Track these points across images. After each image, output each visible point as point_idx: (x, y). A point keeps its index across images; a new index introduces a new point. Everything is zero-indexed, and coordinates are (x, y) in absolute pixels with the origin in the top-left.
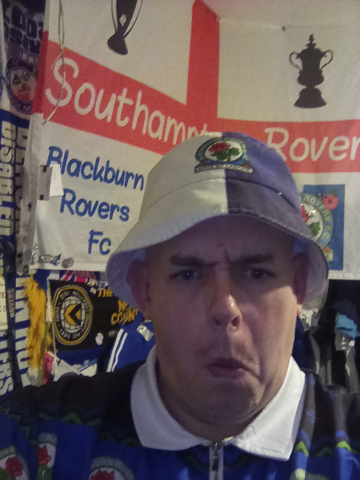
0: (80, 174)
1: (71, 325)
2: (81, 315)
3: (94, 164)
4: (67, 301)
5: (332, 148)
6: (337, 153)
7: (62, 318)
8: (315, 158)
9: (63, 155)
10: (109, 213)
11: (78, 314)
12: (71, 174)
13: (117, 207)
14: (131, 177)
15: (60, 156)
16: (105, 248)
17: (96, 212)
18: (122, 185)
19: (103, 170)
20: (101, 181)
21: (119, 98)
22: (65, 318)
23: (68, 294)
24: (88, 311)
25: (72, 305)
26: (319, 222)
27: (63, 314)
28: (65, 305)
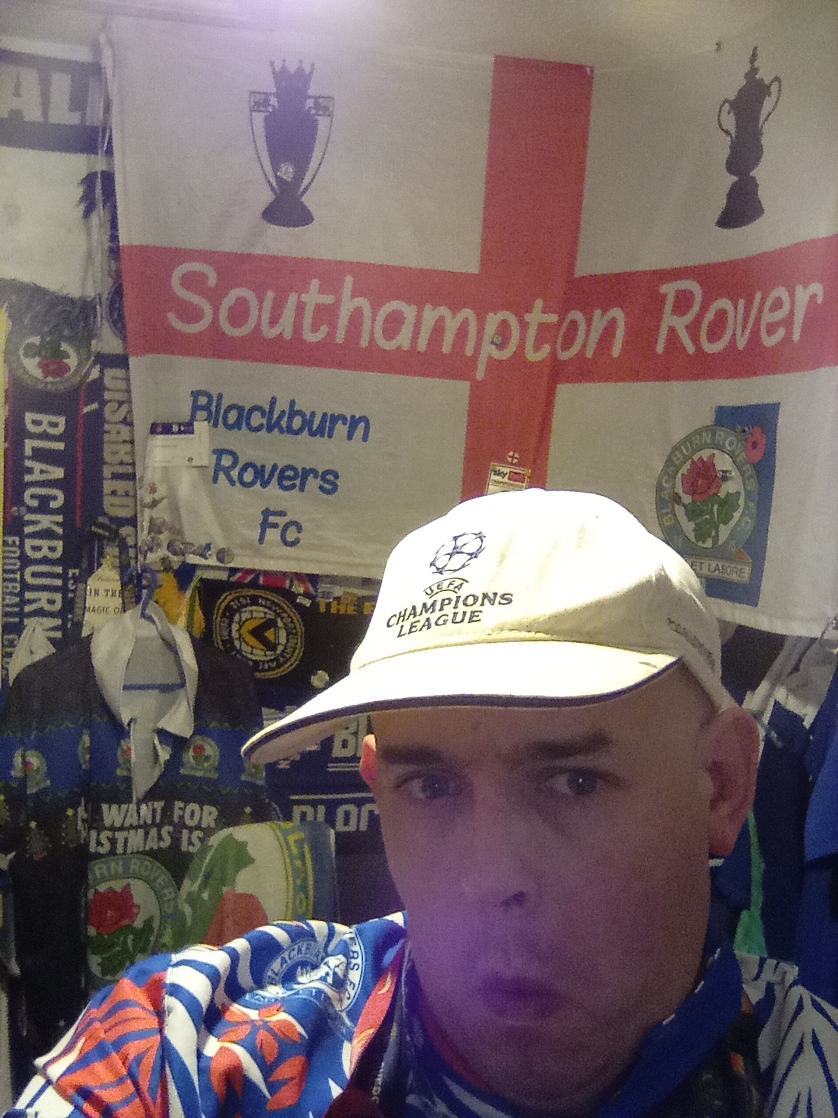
0: (244, 426)
1: (252, 647)
2: (277, 637)
3: (266, 407)
4: (245, 612)
5: (766, 317)
6: (771, 329)
7: (235, 635)
8: (741, 343)
11: (269, 634)
12: (229, 427)
13: (314, 471)
14: (340, 422)
15: (209, 403)
16: (291, 536)
17: (274, 481)
18: (322, 436)
19: (284, 416)
20: (281, 431)
21: (304, 297)
22: (240, 635)
23: (249, 602)
24: (294, 631)
25: (255, 618)
26: (738, 493)
27: (238, 630)
28: (240, 617)
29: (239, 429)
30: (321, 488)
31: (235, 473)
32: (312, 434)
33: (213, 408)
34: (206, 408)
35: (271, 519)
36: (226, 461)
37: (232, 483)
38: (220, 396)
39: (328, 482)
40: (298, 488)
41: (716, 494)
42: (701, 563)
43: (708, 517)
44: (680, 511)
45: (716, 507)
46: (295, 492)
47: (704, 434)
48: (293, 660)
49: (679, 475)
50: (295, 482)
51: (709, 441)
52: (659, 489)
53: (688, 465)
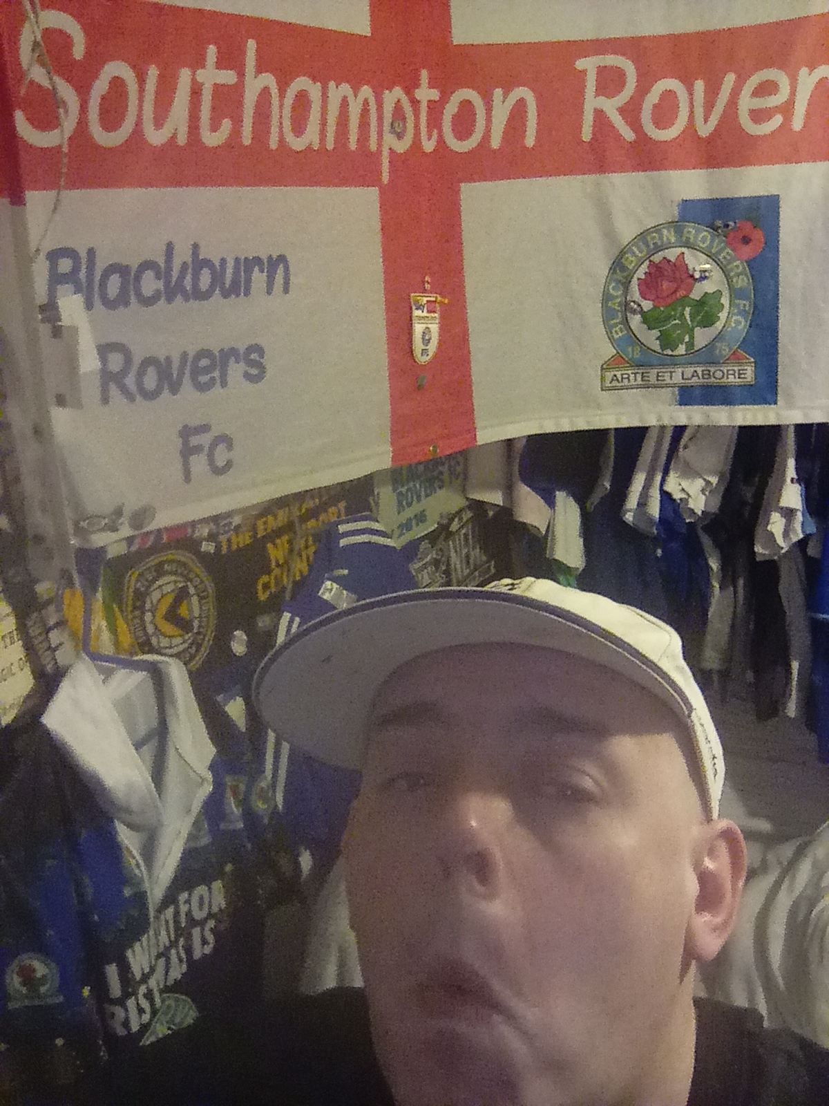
0: (133, 299)
1: (169, 637)
2: (190, 610)
3: (161, 261)
4: (154, 590)
5: (746, 102)
6: (758, 116)
7: (150, 630)
8: (704, 130)
9: (84, 261)
10: (216, 374)
11: (183, 611)
12: (110, 304)
13: (233, 351)
14: (256, 269)
15: (76, 269)
16: (221, 458)
17: (187, 380)
18: (238, 295)
19: (187, 269)
20: (187, 299)
21: (201, 75)
22: (156, 628)
23: (155, 574)
24: (205, 594)
25: (166, 594)
26: (720, 292)
27: (151, 622)
28: (152, 602)
29: (127, 304)
30: (247, 376)
31: (130, 381)
32: (226, 295)
33: (82, 275)
34: (71, 277)
35: (194, 441)
36: (115, 363)
37: (131, 398)
38: (91, 252)
39: (252, 363)
40: (219, 381)
41: (686, 296)
42: (671, 372)
43: (677, 321)
44: (635, 321)
45: (688, 309)
46: (217, 390)
47: (665, 232)
48: (209, 633)
49: (635, 282)
50: (212, 375)
51: (673, 240)
52: (606, 298)
53: (644, 268)
